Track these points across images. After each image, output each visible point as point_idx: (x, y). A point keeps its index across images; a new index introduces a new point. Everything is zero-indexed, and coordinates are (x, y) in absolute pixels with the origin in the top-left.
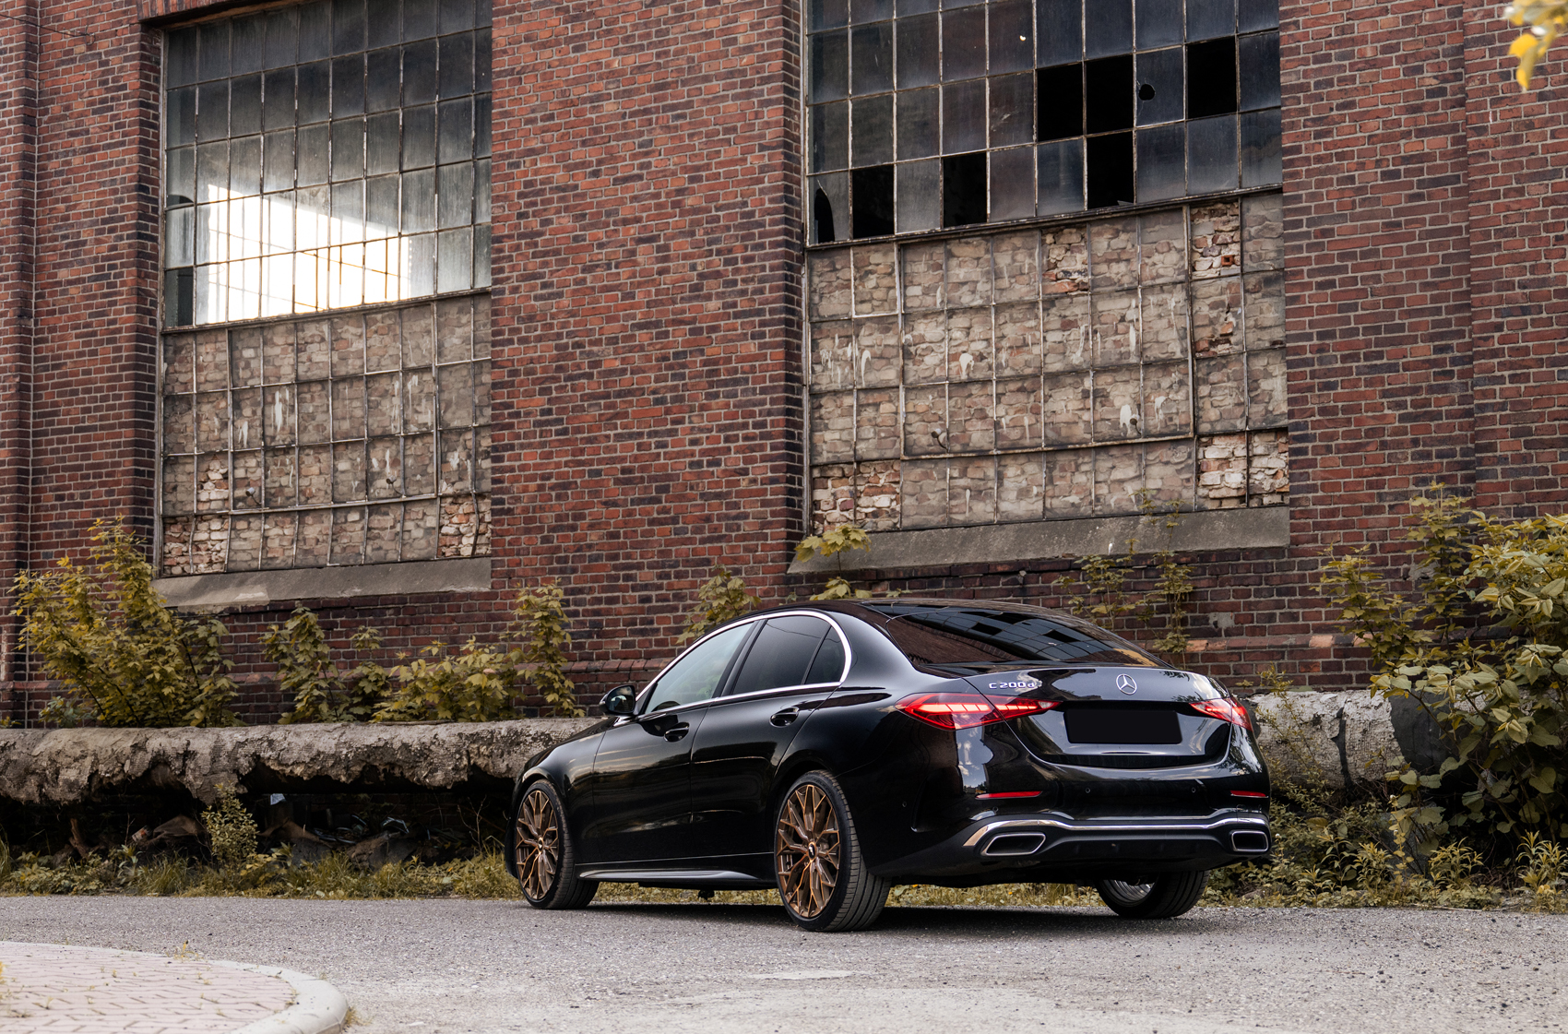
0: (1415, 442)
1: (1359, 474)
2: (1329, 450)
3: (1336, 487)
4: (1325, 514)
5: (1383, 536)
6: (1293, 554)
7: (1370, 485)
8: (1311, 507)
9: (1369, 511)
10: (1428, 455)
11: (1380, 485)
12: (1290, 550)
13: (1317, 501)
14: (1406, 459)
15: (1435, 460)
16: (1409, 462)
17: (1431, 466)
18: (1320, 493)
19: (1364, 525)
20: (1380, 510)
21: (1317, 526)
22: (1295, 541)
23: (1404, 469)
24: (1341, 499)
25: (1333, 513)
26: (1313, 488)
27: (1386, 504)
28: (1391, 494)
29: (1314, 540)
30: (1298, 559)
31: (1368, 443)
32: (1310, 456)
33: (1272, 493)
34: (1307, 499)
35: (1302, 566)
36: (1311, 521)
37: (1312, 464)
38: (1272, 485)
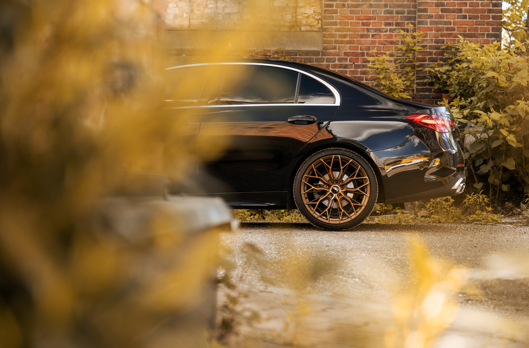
0: (386, 6)
1: (358, 18)
2: (344, 6)
3: (347, 24)
4: (340, 36)
5: (368, 49)
6: (323, 54)
7: (363, 24)
8: (334, 32)
9: (362, 36)
10: (391, 12)
11: (368, 24)
12: (323, 53)
13: (338, 30)
14: (381, 13)
15: (395, 15)
16: (382, 15)
17: (393, 17)
18: (339, 26)
19: (359, 42)
20: (367, 36)
21: (336, 42)
22: (325, 48)
23: (380, 18)
24: (349, 30)
25: (345, 36)
26: (335, 24)
27: (371, 34)
28: (373, 29)
29: (335, 48)
30: (326, 57)
31: (363, 5)
32: (334, 8)
33: (306, 25)
34: (332, 29)
35: (328, 60)
36: (333, 39)
37: (335, 12)
38: (307, 22)
